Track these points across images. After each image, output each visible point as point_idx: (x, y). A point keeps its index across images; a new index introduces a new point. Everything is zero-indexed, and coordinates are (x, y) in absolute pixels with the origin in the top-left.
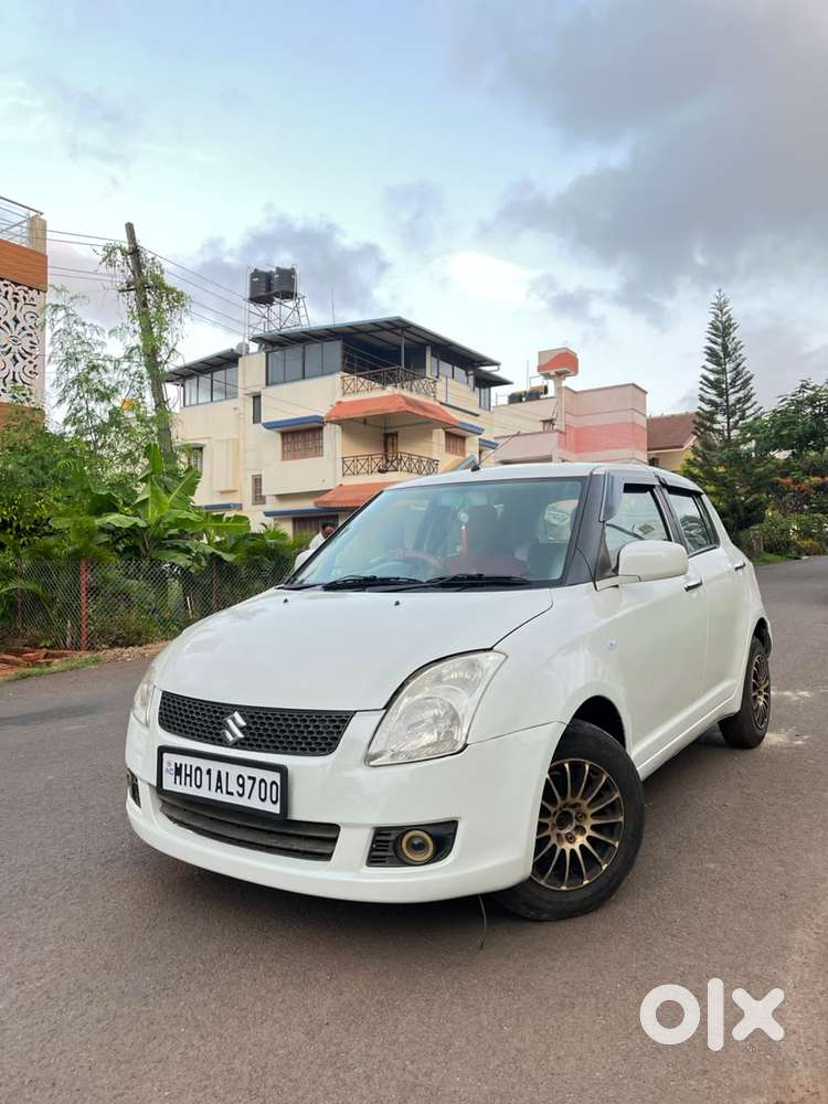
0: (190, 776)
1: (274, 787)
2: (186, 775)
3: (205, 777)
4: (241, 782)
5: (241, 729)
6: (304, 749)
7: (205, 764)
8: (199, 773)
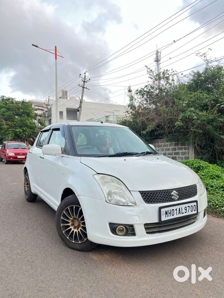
0: (170, 213)
1: (195, 206)
2: (169, 213)
3: (175, 211)
5: (177, 195)
7: (174, 208)
8: (173, 211)
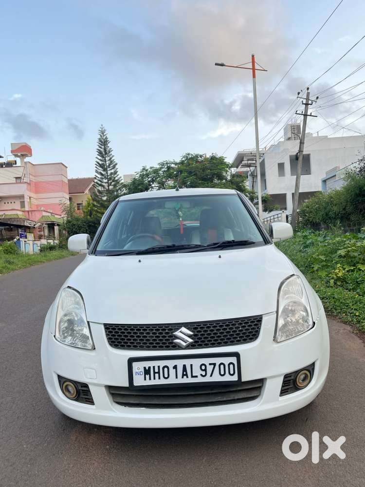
0: (159, 373)
1: (231, 366)
2: (155, 373)
4: (203, 367)
5: (190, 336)
6: (238, 341)
8: (166, 369)
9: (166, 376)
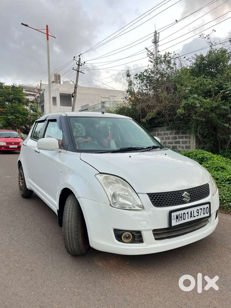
1: (207, 209)
2: (180, 217)
3: (187, 215)
4: (198, 211)
5: (189, 196)
7: (186, 211)
8: (184, 214)
9: (184, 218)
